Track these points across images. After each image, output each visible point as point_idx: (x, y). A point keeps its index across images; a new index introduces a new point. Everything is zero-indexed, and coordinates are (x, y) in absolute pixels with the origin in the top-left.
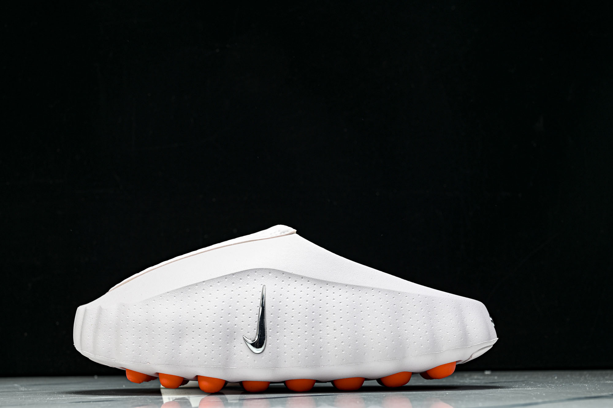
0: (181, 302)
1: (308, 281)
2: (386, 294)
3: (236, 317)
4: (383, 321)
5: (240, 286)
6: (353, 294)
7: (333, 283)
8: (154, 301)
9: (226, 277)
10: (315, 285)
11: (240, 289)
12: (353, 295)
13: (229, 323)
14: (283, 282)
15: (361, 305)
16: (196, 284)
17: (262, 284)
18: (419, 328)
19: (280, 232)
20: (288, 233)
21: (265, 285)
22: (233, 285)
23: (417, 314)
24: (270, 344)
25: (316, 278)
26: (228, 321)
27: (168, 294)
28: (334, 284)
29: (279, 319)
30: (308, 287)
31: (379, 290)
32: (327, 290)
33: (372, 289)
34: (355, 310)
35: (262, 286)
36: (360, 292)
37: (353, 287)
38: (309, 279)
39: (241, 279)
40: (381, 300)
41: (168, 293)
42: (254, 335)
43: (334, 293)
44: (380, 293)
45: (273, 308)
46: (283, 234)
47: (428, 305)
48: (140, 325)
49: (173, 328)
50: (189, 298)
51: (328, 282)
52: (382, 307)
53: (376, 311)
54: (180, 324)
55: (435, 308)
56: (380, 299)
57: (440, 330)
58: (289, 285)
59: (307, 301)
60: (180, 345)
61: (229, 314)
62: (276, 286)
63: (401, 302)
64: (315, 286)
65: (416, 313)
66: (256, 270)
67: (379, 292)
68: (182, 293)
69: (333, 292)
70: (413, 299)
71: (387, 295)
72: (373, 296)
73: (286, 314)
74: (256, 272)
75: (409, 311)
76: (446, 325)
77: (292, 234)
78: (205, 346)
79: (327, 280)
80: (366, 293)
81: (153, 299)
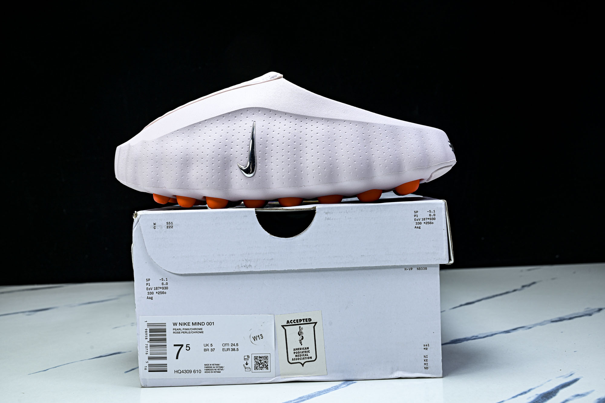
0: (189, 137)
1: (291, 117)
2: (356, 125)
3: (231, 148)
4: (353, 148)
5: (235, 123)
6: (328, 126)
8: (167, 138)
9: (223, 116)
10: (296, 119)
11: (235, 125)
12: (328, 127)
13: (226, 153)
14: (270, 118)
15: (335, 135)
16: (200, 123)
17: (252, 121)
18: (384, 153)
19: (270, 78)
20: (276, 78)
21: (255, 121)
22: (230, 122)
23: (382, 141)
24: (259, 170)
25: (298, 113)
26: (225, 152)
27: (178, 131)
28: (312, 118)
29: (267, 148)
30: (291, 121)
31: (350, 122)
32: (307, 123)
33: (344, 121)
34: (329, 139)
35: (253, 122)
36: (334, 124)
37: (328, 120)
38: (291, 115)
39: (235, 117)
40: (352, 130)
41: (178, 130)
42: (245, 163)
43: (312, 126)
44: (351, 124)
45: (261, 140)
46: (272, 79)
47: (392, 133)
48: (157, 157)
49: (181, 159)
50: (194, 134)
51: (307, 116)
52: (352, 136)
53: (347, 139)
54: (187, 155)
55: (398, 136)
56: (351, 129)
57: (403, 153)
58: (275, 120)
59: (289, 133)
60: (188, 173)
61: (226, 146)
62: (264, 122)
63: (369, 131)
64: (296, 120)
65: (382, 140)
66: (247, 109)
67: (350, 123)
68: (189, 130)
69: (311, 125)
70: (379, 128)
71: (357, 126)
72: (345, 127)
73: (272, 144)
74: (247, 111)
75: (376, 138)
76: (408, 150)
77: (280, 78)
78: (207, 173)
79: (307, 115)
80: (339, 125)
81: (167, 136)
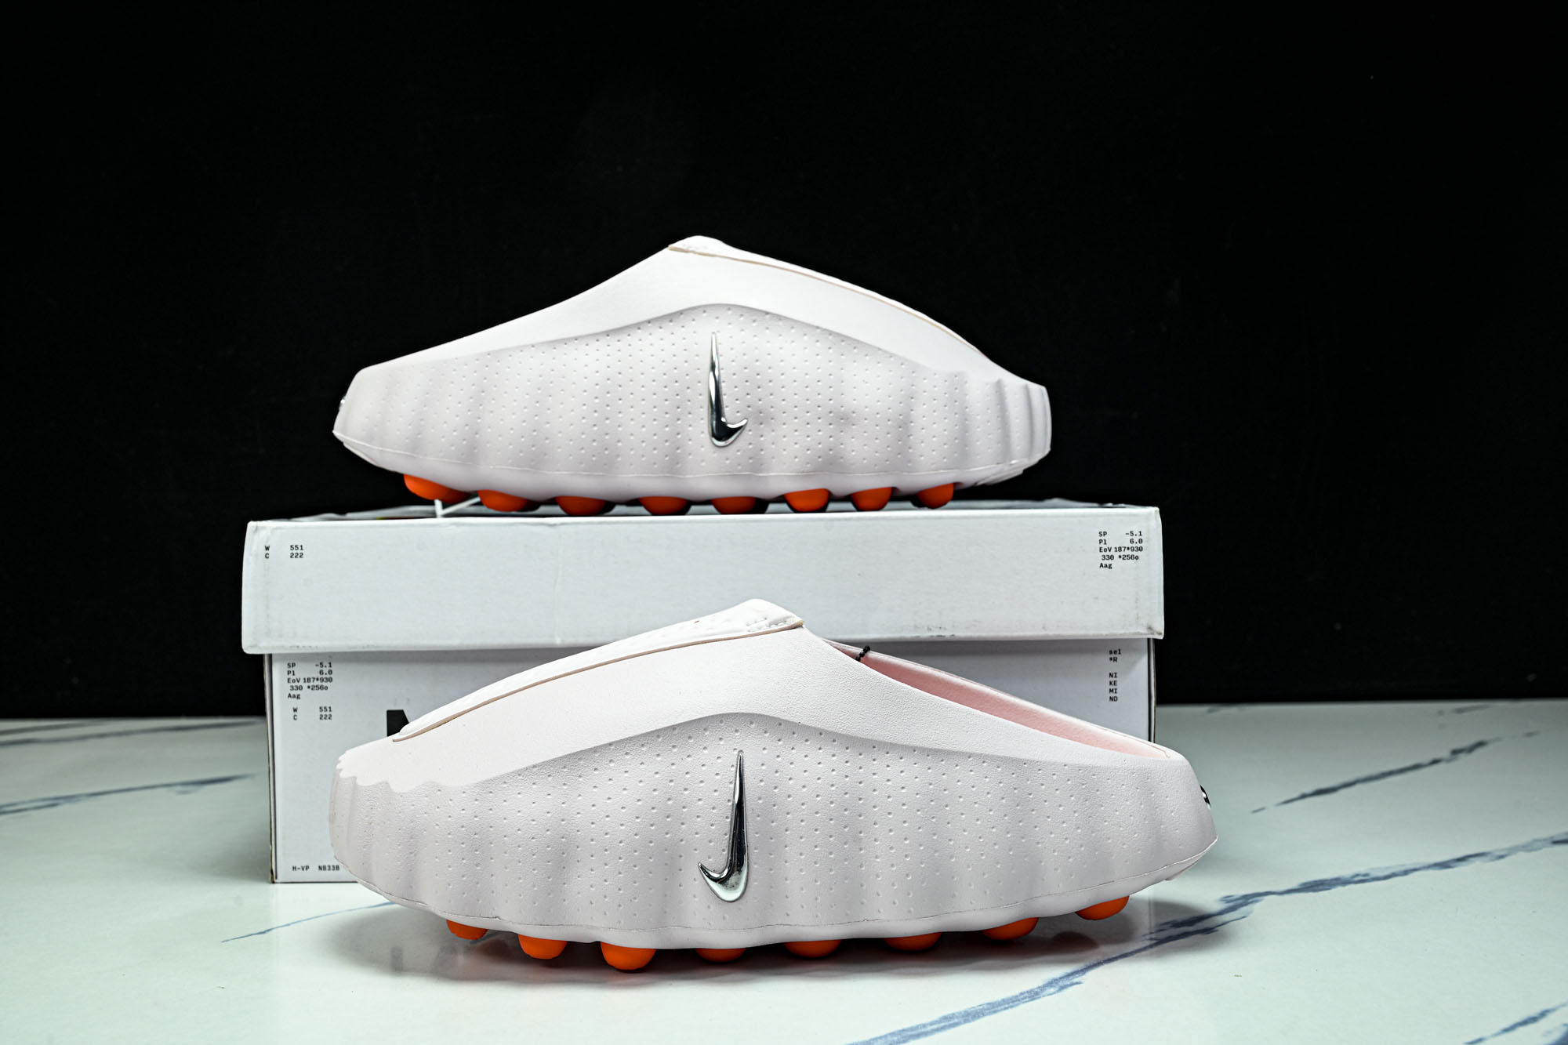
0: (565, 787)
1: (834, 741)
2: (998, 767)
3: (683, 824)
4: (993, 827)
5: (690, 752)
6: (929, 769)
7: (885, 744)
8: (505, 785)
9: (657, 733)
10: (847, 748)
11: (689, 759)
12: (930, 771)
13: (667, 836)
14: (780, 743)
15: (946, 792)
16: (595, 750)
17: (735, 749)
18: (1066, 839)
19: (766, 622)
20: (785, 626)
21: (741, 751)
22: (675, 750)
23: (1061, 809)
24: (756, 880)
25: (851, 732)
26: (667, 834)
27: (535, 769)
28: (888, 747)
29: (773, 824)
30: (835, 752)
31: (983, 758)
32: (874, 760)
33: (969, 757)
34: (932, 803)
35: (736, 752)
36: (943, 763)
37: (928, 752)
38: (834, 736)
39: (690, 738)
40: (987, 780)
41: (534, 766)
42: (718, 861)
43: (888, 766)
44: (985, 764)
45: (760, 802)
46: (774, 627)
47: (1084, 787)
48: (476, 836)
49: (548, 847)
50: (581, 779)
51: (876, 741)
52: (989, 796)
53: (976, 806)
54: (563, 838)
55: (1098, 793)
56: (986, 777)
57: (1109, 839)
58: (793, 749)
59: (832, 785)
60: (564, 884)
61: (668, 817)
62: (765, 752)
63: (1029, 782)
64: (848, 751)
65: (1060, 806)
66: (721, 718)
67: (984, 762)
68: (564, 767)
69: (886, 764)
70: (1054, 774)
71: (999, 769)
72: (971, 771)
73: (788, 814)
74: (721, 722)
75: (1045, 801)
76: (1121, 829)
77: (795, 628)
78: (619, 889)
79: (875, 738)
80: (957, 766)
81: (503, 779)
